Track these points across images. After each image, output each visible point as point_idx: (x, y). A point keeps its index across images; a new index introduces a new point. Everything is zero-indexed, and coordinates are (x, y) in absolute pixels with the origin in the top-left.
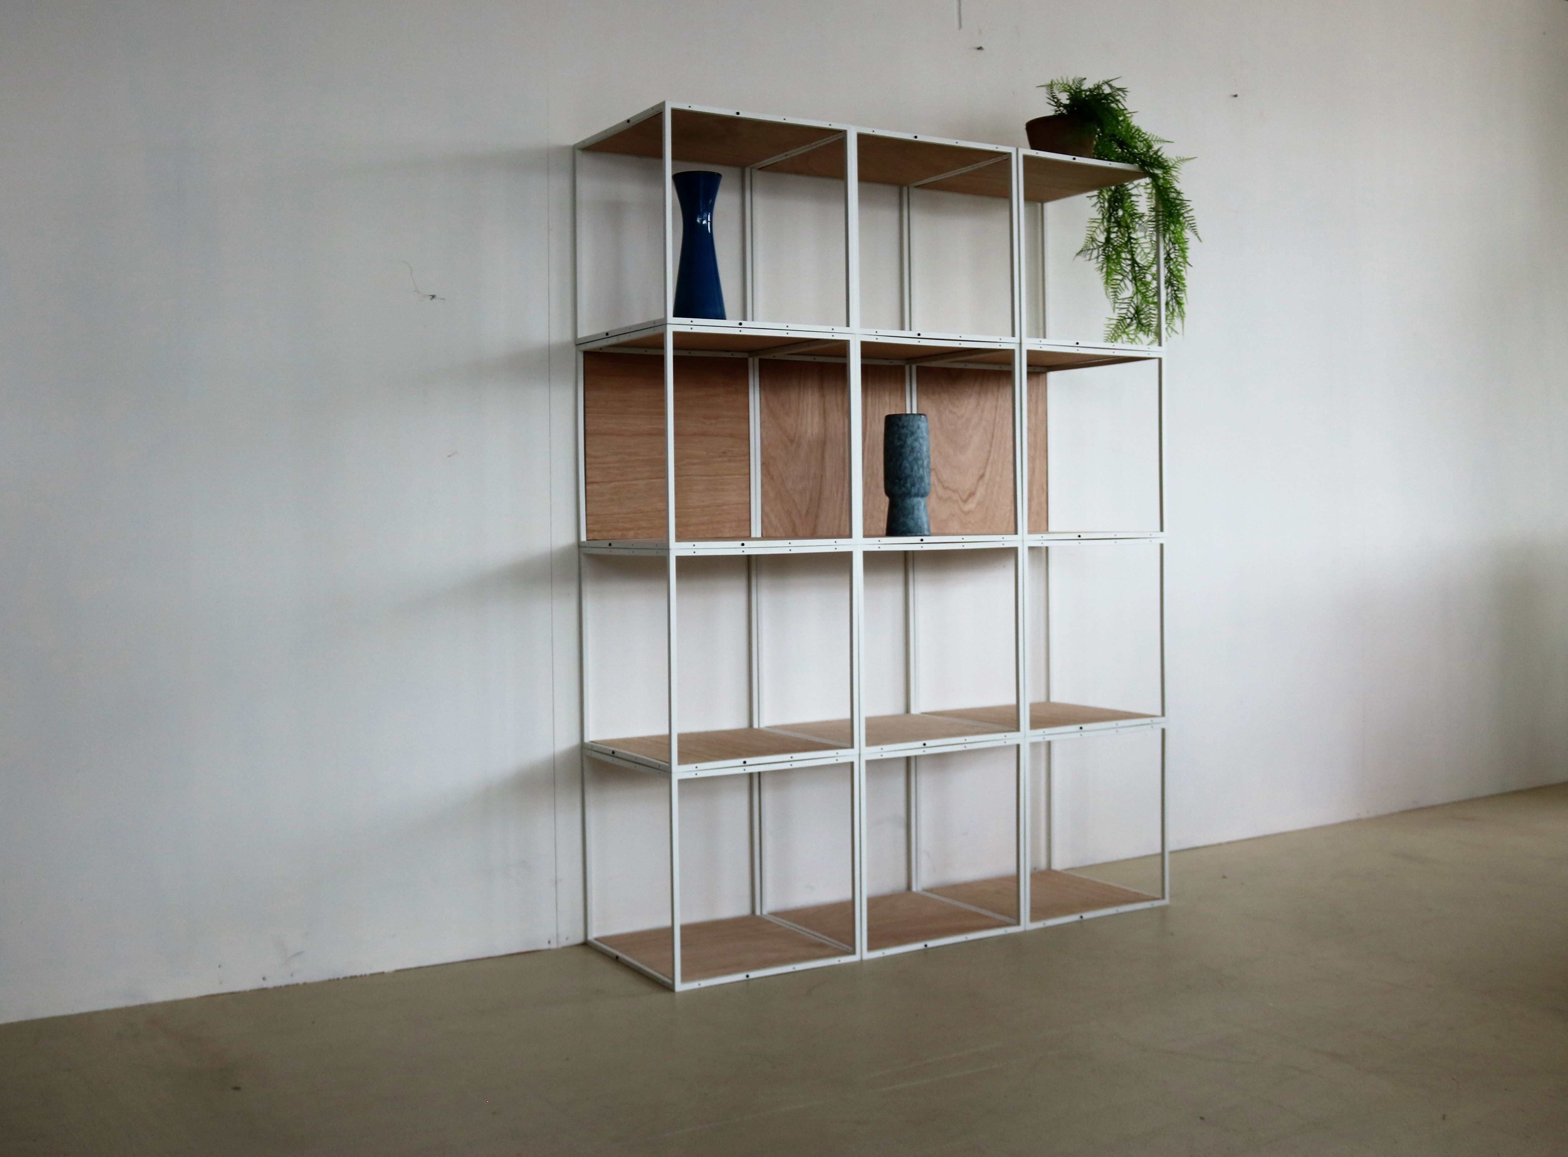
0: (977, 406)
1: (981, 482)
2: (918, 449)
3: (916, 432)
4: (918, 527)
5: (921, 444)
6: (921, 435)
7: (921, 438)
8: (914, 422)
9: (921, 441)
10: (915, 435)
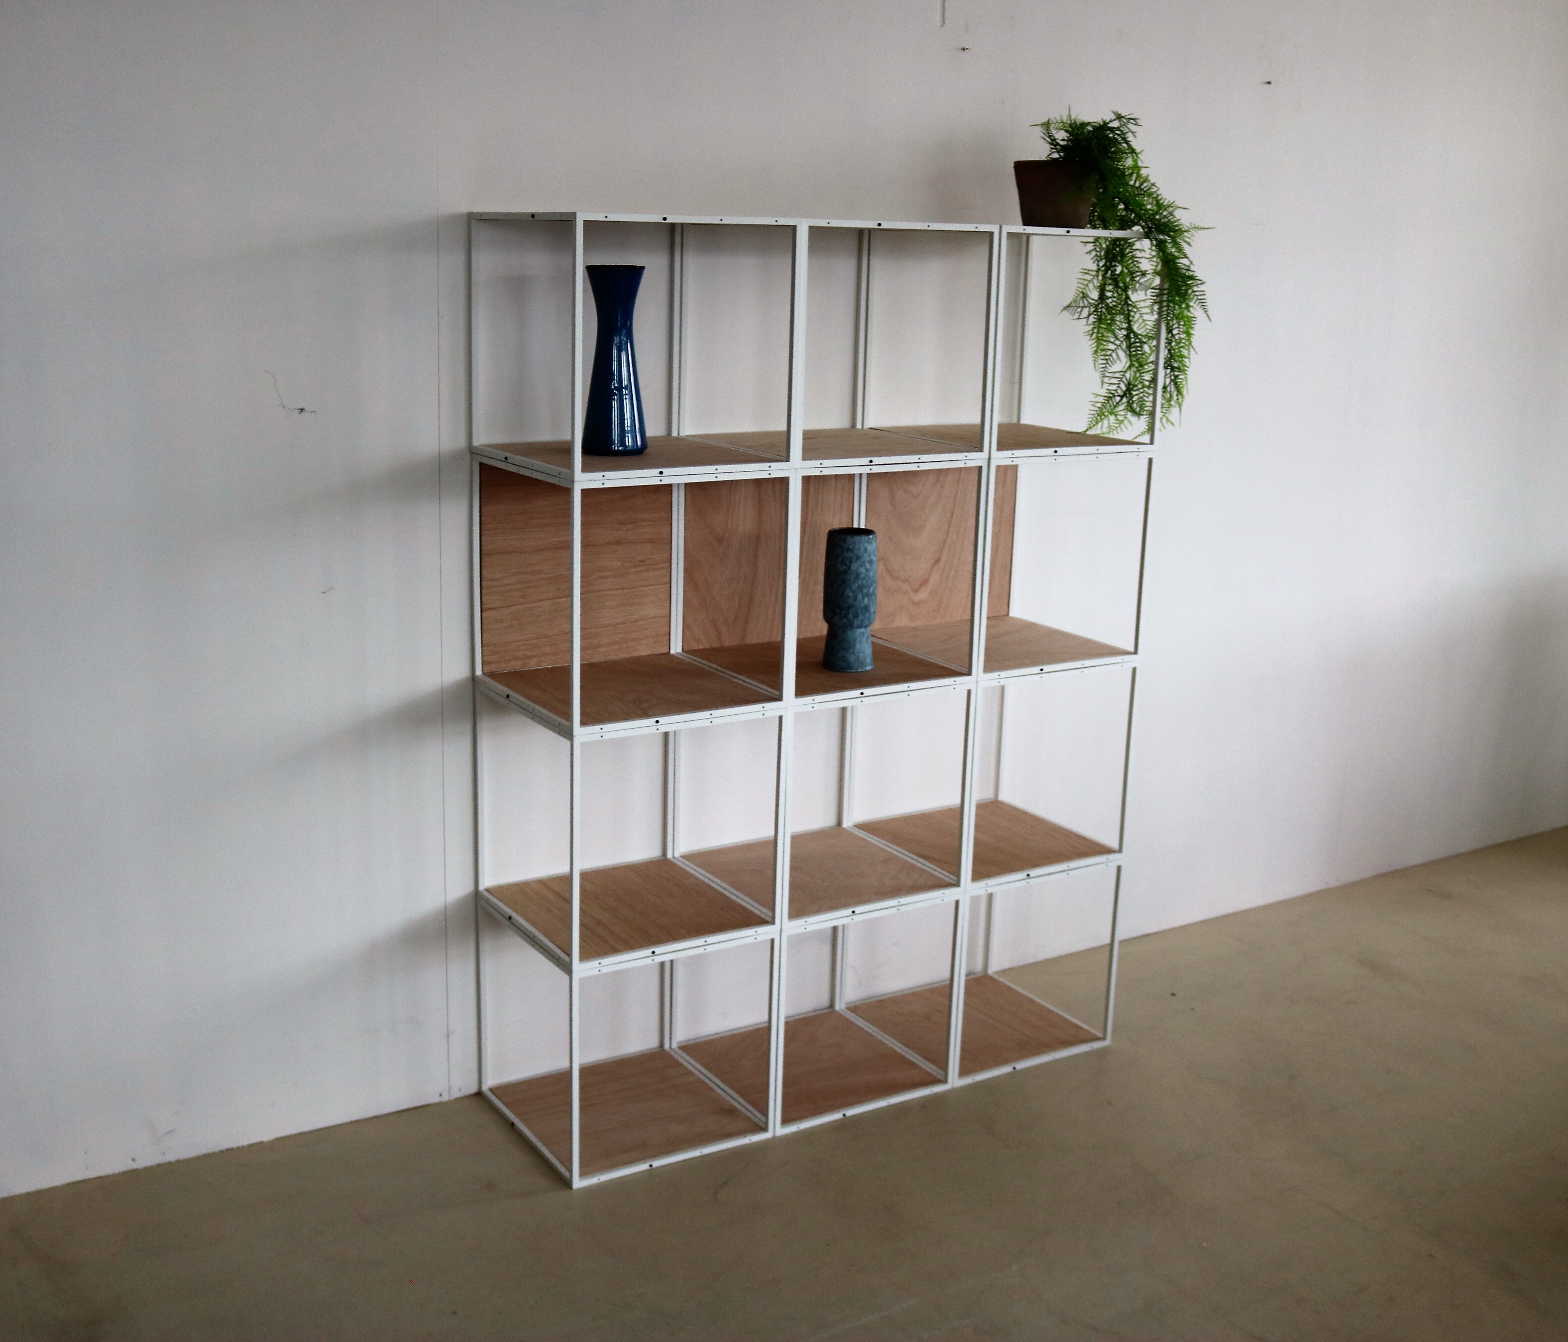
0: (936, 482)
1: (936, 567)
2: (863, 575)
3: (863, 556)
4: (859, 662)
5: (867, 570)
6: (868, 559)
7: (869, 562)
8: (861, 545)
9: (868, 566)
10: (861, 560)
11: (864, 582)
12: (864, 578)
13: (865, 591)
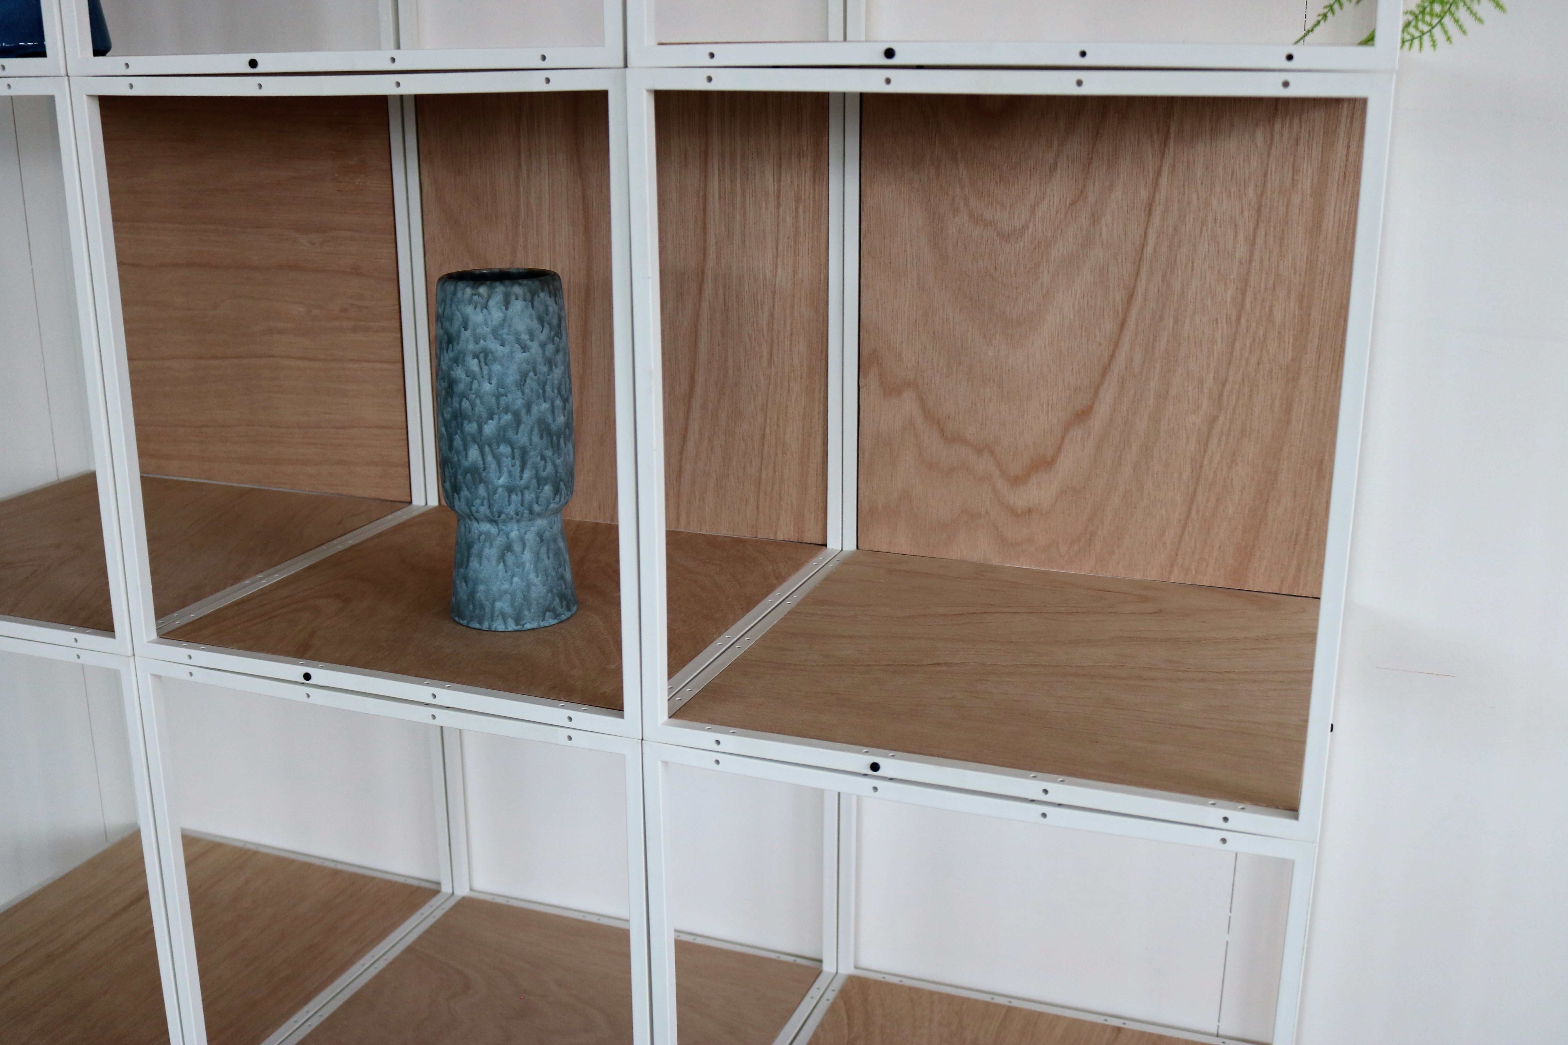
0: (1074, 203)
1: (1077, 433)
2: (461, 387)
3: (459, 336)
4: (474, 604)
5: (469, 373)
6: (471, 346)
7: (476, 356)
8: (454, 307)
9: (473, 364)
10: (458, 348)
11: (465, 404)
12: (463, 396)
13: (471, 428)
